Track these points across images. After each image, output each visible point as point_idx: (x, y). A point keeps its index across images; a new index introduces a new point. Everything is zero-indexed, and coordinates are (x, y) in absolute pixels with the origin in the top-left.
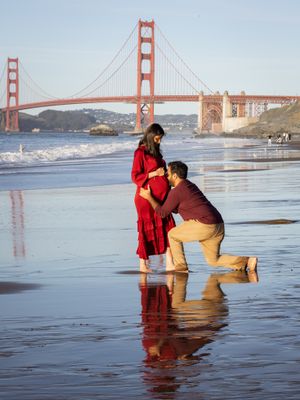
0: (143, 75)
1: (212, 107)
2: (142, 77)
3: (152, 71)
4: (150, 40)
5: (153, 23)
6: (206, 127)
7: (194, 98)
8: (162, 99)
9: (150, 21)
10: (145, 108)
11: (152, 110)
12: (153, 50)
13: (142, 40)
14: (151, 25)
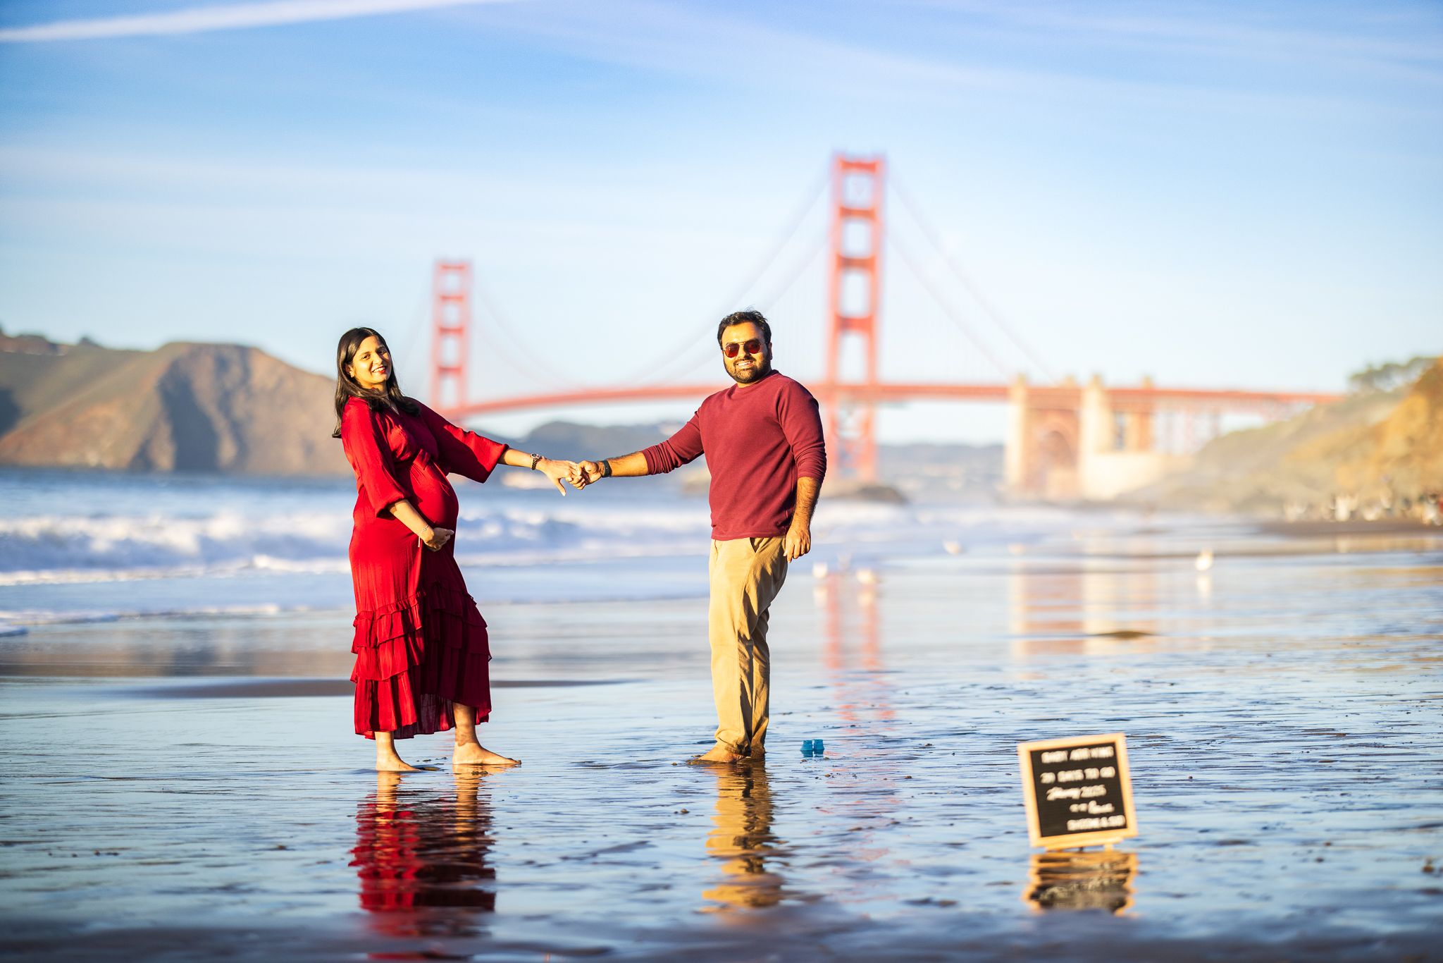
0: (843, 319)
1: (1054, 421)
2: (844, 324)
3: (873, 308)
4: (870, 215)
6: (1033, 480)
7: (997, 393)
8: (900, 393)
11: (867, 426)
13: (846, 213)
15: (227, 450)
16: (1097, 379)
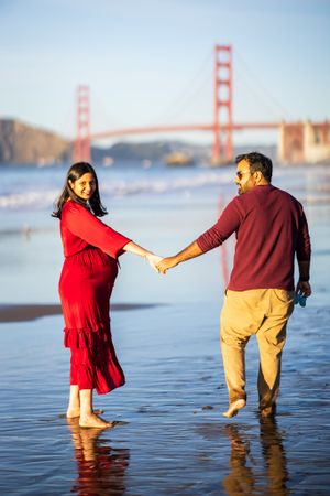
0: (220, 102)
1: (295, 136)
3: (230, 98)
4: (228, 65)
8: (240, 128)
12: (230, 75)
13: (219, 65)
14: (228, 49)
15: (7, 154)
16: (310, 122)
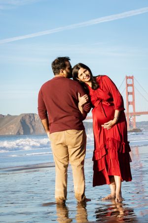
0: (129, 102)
3: (134, 100)
4: (132, 85)
5: (133, 77)
8: (139, 114)
9: (131, 76)
10: (131, 119)
11: (134, 119)
12: (133, 90)
13: (128, 85)
14: (132, 78)
15: (32, 131)
